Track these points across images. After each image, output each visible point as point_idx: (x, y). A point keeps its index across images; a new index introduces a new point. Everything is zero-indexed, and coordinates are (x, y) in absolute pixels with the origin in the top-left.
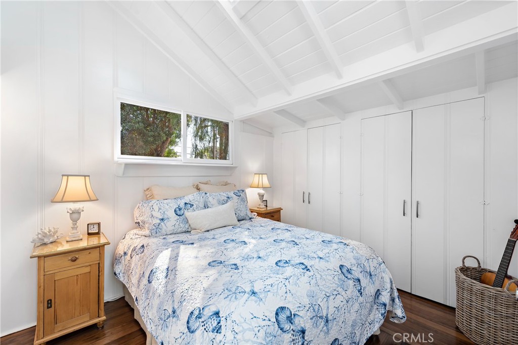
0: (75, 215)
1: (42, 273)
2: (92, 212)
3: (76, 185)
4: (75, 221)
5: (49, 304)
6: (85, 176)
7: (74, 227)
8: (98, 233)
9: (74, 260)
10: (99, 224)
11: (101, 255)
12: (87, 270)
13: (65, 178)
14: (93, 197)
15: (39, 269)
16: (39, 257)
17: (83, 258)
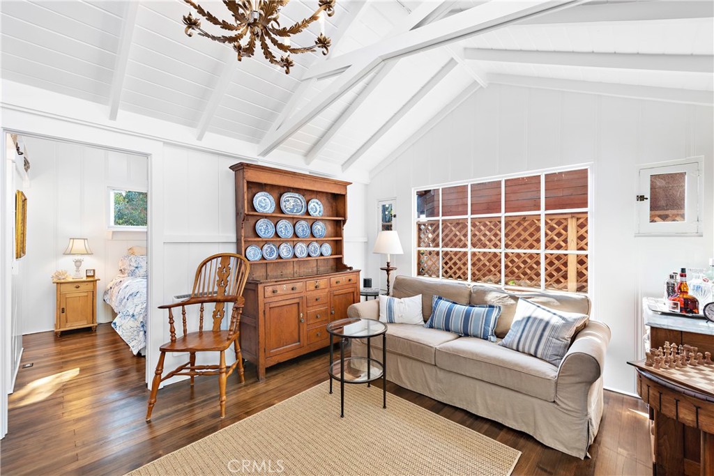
0: (78, 264)
1: (59, 293)
2: (89, 263)
3: (79, 245)
4: (78, 267)
5: (63, 311)
6: (84, 239)
7: (78, 270)
8: (93, 276)
9: (78, 287)
10: (94, 270)
11: (95, 286)
12: (86, 294)
13: (72, 240)
14: (89, 252)
15: (57, 290)
16: (57, 283)
17: (83, 287)
